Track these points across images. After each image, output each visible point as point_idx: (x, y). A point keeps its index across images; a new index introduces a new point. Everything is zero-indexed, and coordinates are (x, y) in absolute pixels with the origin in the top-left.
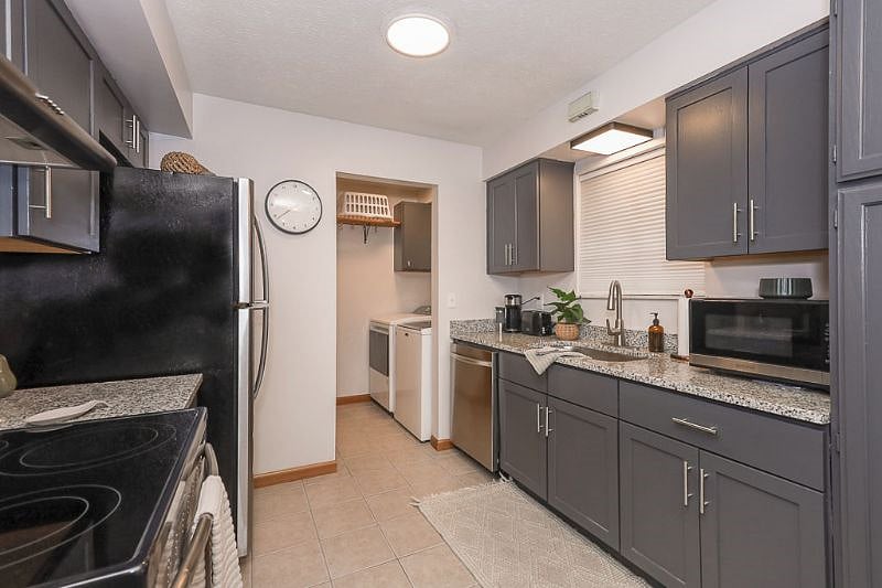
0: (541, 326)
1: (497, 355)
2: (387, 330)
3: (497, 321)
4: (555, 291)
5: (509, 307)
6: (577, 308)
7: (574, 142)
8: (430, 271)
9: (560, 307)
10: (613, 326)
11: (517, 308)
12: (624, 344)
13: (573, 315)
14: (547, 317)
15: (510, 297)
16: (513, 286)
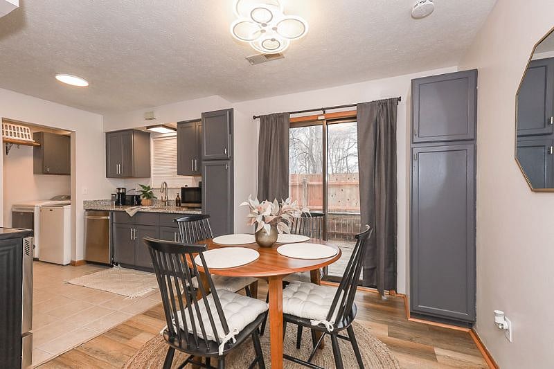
0: (135, 200)
1: (112, 214)
2: (33, 209)
3: (112, 200)
4: (141, 186)
5: (119, 193)
6: (151, 193)
7: (148, 127)
8: (70, 174)
9: (144, 192)
10: (164, 199)
11: (123, 194)
12: (168, 205)
13: (149, 195)
14: (138, 197)
15: (119, 189)
16: (121, 184)
